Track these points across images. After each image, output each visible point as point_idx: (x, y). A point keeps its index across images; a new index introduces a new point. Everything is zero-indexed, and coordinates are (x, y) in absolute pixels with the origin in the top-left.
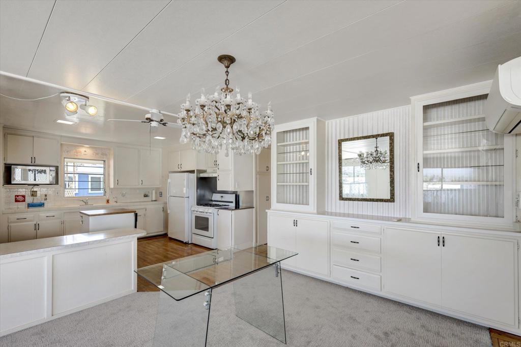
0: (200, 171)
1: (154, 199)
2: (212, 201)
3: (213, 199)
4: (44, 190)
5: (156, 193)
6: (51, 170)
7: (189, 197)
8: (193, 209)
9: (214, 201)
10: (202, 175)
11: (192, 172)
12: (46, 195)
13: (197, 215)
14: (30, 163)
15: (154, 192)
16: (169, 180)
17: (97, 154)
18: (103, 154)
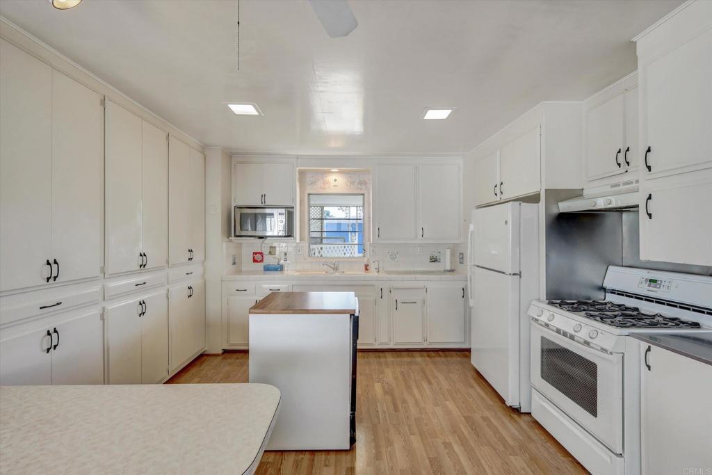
0: (555, 195)
1: (448, 268)
2: (603, 289)
3: (608, 284)
4: (284, 245)
5: (452, 255)
6: (280, 214)
7: (520, 275)
8: (533, 312)
9: (613, 292)
10: (566, 207)
11: (534, 199)
12: (286, 254)
13: (544, 336)
14: (260, 204)
15: (448, 252)
16: (472, 227)
17: (353, 183)
18: (360, 183)
